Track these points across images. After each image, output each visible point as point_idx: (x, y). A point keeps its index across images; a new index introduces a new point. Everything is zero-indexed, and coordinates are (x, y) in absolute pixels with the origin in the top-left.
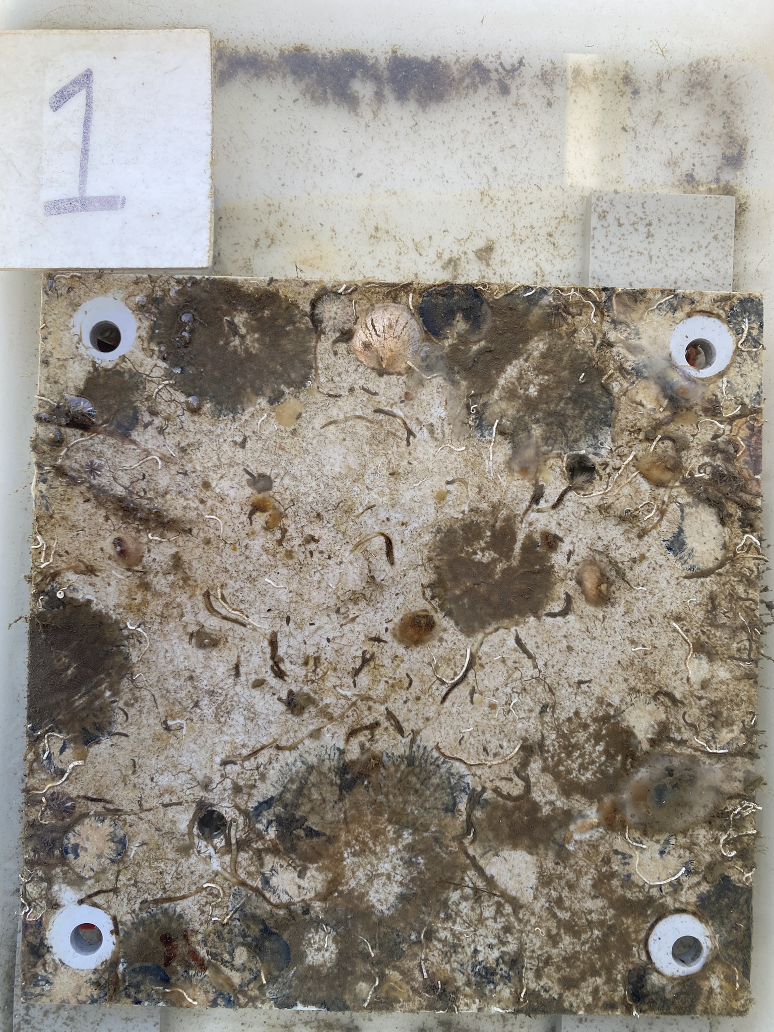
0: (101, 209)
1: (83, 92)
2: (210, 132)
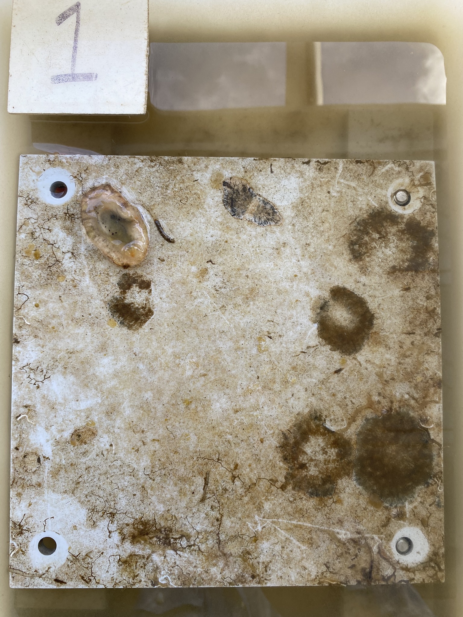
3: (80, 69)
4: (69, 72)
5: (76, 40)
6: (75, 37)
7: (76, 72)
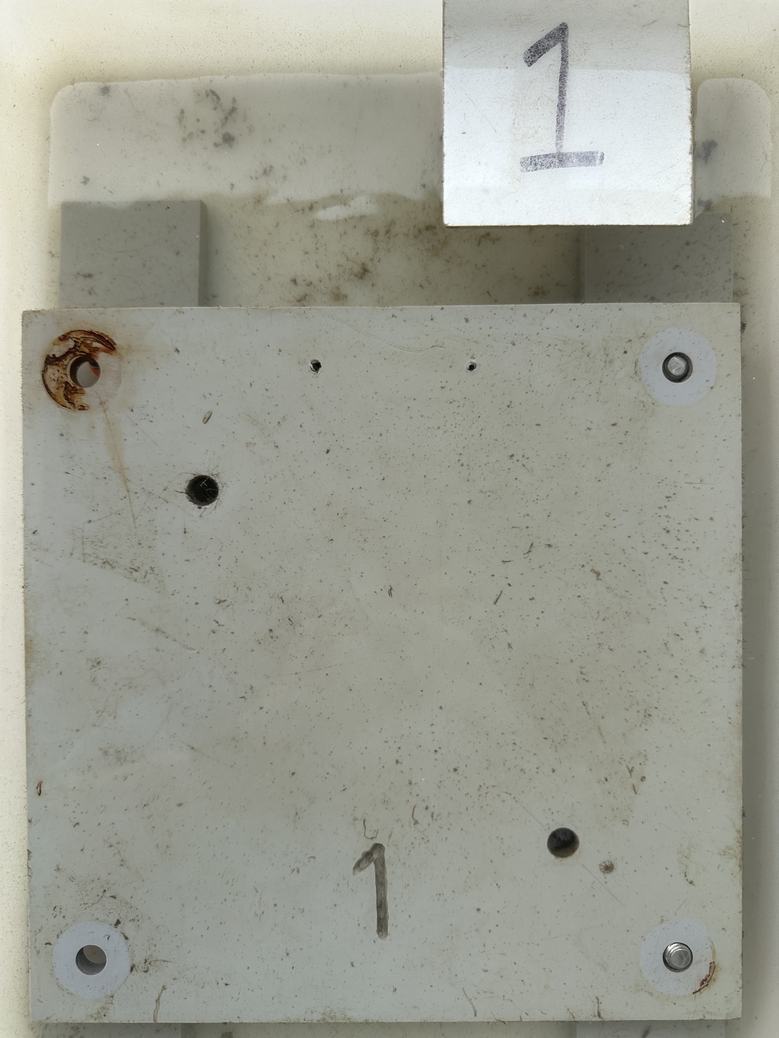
0: (580, 165)
1: (558, 47)
2: (689, 87)
3: (573, 144)
4: (553, 150)
5: (562, 93)
6: (560, 87)
7: (564, 150)
